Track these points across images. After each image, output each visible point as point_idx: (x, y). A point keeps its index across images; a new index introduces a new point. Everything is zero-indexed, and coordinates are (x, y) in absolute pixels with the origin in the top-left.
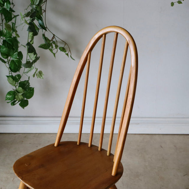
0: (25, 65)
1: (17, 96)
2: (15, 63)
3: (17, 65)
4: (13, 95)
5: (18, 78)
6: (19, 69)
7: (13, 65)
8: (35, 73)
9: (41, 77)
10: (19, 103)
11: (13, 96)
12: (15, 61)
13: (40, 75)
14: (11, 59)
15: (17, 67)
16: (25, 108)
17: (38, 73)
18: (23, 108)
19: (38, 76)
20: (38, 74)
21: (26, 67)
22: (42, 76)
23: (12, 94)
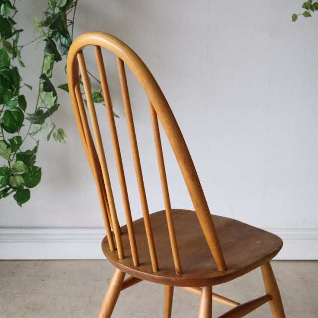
0: (33, 116)
1: (12, 177)
2: (13, 116)
3: (16, 120)
4: (5, 175)
5: (17, 143)
6: (18, 127)
7: (8, 120)
8: (52, 131)
9: (62, 140)
10: (15, 193)
11: (5, 178)
12: (12, 113)
13: (59, 136)
14: (6, 108)
15: (15, 125)
16: (23, 205)
17: (57, 133)
18: (20, 205)
19: (56, 138)
20: (57, 135)
21: (34, 121)
22: (63, 138)
23: (4, 173)
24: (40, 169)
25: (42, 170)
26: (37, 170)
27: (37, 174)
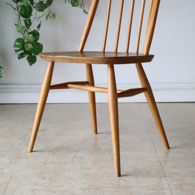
0: (37, 5)
1: (26, 44)
2: (26, 8)
3: (28, 11)
4: (21, 43)
5: (28, 23)
6: (29, 15)
7: (23, 10)
9: (55, 20)
10: (27, 56)
11: (22, 44)
12: (26, 7)
13: (53, 17)
14: (22, 4)
15: (27, 13)
16: (32, 65)
19: (51, 18)
20: (51, 16)
21: (38, 9)
22: (55, 18)
23: (21, 41)
24: (42, 45)
25: (43, 46)
26: (41, 45)
27: (40, 47)
